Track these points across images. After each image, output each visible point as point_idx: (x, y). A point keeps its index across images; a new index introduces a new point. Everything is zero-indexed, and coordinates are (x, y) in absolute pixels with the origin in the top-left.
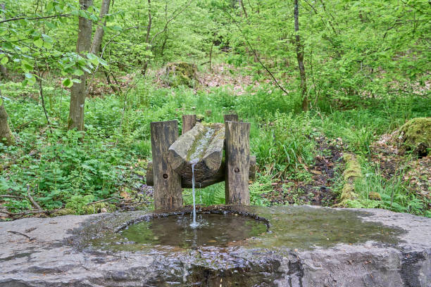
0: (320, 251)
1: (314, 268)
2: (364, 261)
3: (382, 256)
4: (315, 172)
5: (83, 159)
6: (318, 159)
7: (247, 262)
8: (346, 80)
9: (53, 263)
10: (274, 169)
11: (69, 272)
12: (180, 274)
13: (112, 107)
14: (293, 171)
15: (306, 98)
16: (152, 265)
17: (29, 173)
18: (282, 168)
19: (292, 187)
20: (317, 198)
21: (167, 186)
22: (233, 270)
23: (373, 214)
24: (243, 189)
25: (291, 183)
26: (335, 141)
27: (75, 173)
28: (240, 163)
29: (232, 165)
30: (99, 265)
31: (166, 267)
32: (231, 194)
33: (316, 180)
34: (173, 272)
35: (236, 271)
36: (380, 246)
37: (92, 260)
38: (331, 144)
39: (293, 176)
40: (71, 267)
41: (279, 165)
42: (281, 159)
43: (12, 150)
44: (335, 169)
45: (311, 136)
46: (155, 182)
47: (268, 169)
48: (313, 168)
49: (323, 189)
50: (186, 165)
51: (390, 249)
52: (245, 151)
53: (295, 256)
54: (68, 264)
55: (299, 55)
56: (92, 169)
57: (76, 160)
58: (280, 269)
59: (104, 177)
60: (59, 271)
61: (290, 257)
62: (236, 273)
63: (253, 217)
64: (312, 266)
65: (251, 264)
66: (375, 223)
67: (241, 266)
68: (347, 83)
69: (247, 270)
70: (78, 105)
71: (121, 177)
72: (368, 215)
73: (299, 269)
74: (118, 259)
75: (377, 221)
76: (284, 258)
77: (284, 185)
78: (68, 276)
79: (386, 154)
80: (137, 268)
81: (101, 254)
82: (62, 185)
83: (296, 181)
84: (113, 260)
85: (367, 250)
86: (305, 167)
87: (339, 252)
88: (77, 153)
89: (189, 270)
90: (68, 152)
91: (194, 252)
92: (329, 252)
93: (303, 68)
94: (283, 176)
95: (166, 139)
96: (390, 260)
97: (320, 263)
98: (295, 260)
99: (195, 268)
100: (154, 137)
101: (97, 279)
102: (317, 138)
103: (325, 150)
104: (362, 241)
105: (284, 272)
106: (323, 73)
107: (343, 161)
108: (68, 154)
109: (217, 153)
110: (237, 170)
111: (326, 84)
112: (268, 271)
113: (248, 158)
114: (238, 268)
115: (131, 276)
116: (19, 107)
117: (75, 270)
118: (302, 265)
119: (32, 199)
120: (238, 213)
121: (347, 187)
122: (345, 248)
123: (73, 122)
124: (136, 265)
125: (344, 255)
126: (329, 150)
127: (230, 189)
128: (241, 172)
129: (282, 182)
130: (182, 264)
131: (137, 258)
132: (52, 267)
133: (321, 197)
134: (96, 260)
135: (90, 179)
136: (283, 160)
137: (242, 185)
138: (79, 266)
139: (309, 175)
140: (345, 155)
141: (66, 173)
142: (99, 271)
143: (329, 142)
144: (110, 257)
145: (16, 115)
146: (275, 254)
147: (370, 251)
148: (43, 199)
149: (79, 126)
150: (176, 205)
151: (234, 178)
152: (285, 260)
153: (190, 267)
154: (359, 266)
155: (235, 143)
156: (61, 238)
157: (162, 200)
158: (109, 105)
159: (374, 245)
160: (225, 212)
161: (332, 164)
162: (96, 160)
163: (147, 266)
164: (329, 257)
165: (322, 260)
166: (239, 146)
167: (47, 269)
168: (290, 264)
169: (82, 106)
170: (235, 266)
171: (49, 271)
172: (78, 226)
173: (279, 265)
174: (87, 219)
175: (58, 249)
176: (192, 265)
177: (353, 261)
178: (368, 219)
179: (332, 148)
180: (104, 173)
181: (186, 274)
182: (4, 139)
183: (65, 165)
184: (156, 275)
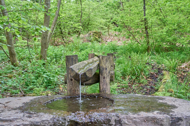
0: (131, 115)
1: (128, 123)
2: (152, 120)
3: (161, 118)
4: (149, 79)
5: (44, 72)
6: (151, 74)
7: (96, 119)
8: (168, 38)
9: (8, 117)
10: (130, 78)
11: (15, 121)
12: (64, 123)
13: (61, 50)
14: (139, 79)
15: (149, 46)
16: (51, 119)
17: (21, 78)
18: (134, 78)
19: (137, 86)
20: (148, 91)
21: (72, 84)
22: (89, 122)
23: (164, 99)
24: (107, 86)
25: (137, 85)
26: (161, 66)
27: (40, 78)
28: (105, 74)
29: (102, 75)
30: (29, 118)
31: (58, 120)
32: (101, 88)
33: (149, 83)
34: (61, 122)
35: (90, 123)
36: (160, 114)
37: (26, 116)
38: (159, 67)
39: (139, 81)
40: (17, 119)
41: (132, 76)
42: (133, 73)
43: (17, 68)
44: (158, 78)
45: (150, 63)
46: (67, 83)
47: (127, 78)
48: (148, 78)
49: (151, 88)
50: (77, 75)
51: (165, 115)
52: (108, 69)
53: (118, 117)
54: (15, 118)
55: (145, 27)
56: (47, 77)
57: (41, 73)
58: (111, 123)
59: (52, 80)
60: (11, 121)
61: (116, 118)
62: (90, 124)
63: (108, 99)
64: (126, 122)
65: (97, 120)
66: (164, 103)
67: (93, 121)
68: (168, 39)
69: (95, 123)
70: (44, 49)
71: (62, 80)
72: (162, 99)
73: (120, 123)
74: (38, 116)
75: (166, 102)
76: (113, 118)
77: (134, 85)
78: (14, 123)
79: (184, 72)
80: (44, 120)
81: (32, 113)
82: (34, 84)
83: (140, 83)
84: (36, 117)
85: (153, 115)
86: (145, 77)
87: (140, 116)
88: (42, 70)
89: (68, 122)
90: (38, 69)
91: (73, 114)
92: (135, 116)
93: (148, 33)
94: (134, 81)
95: (72, 63)
96: (165, 121)
97: (130, 121)
98: (118, 119)
99: (71, 121)
100: (67, 62)
101: (26, 125)
102: (153, 64)
103: (155, 70)
104: (152, 111)
105: (113, 125)
106: (157, 35)
107: (163, 75)
108: (38, 70)
109: (91, 69)
110: (104, 77)
111: (158, 40)
112: (105, 124)
113: (109, 72)
114: (91, 122)
115: (42, 124)
116: (22, 51)
117: (18, 121)
118: (121, 121)
119: (21, 89)
120: (102, 97)
121: (162, 86)
122: (144, 114)
123: (42, 57)
124: (44, 119)
125: (142, 117)
126: (157, 70)
127: (101, 86)
128: (106, 78)
129: (133, 84)
130: (65, 119)
131: (46, 116)
132: (8, 119)
133: (150, 91)
134: (28, 116)
135: (46, 81)
136: (134, 74)
137: (107, 84)
138: (20, 119)
139: (146, 81)
140: (164, 72)
141: (37, 78)
142: (28, 121)
143: (158, 66)
144: (35, 115)
145: (21, 54)
146: (109, 116)
147: (155, 116)
148: (26, 89)
149: (45, 58)
150: (76, 93)
151: (103, 81)
152: (113, 119)
153: (68, 121)
154: (150, 123)
155: (103, 65)
156: (18, 106)
157: (70, 91)
158: (60, 50)
159: (158, 113)
160: (97, 97)
161: (158, 76)
162: (49, 73)
163: (49, 119)
164: (135, 118)
165: (131, 119)
166: (104, 66)
167: (5, 120)
168: (115, 121)
169: (46, 50)
170: (89, 121)
171: (6, 121)
172: (29, 101)
173: (110, 121)
174: (34, 98)
175: (14, 111)
176: (70, 120)
177: (147, 120)
178: (161, 101)
179: (159, 69)
180: (52, 78)
181: (67, 124)
182: (15, 64)
183: (36, 75)
184: (53, 124)
